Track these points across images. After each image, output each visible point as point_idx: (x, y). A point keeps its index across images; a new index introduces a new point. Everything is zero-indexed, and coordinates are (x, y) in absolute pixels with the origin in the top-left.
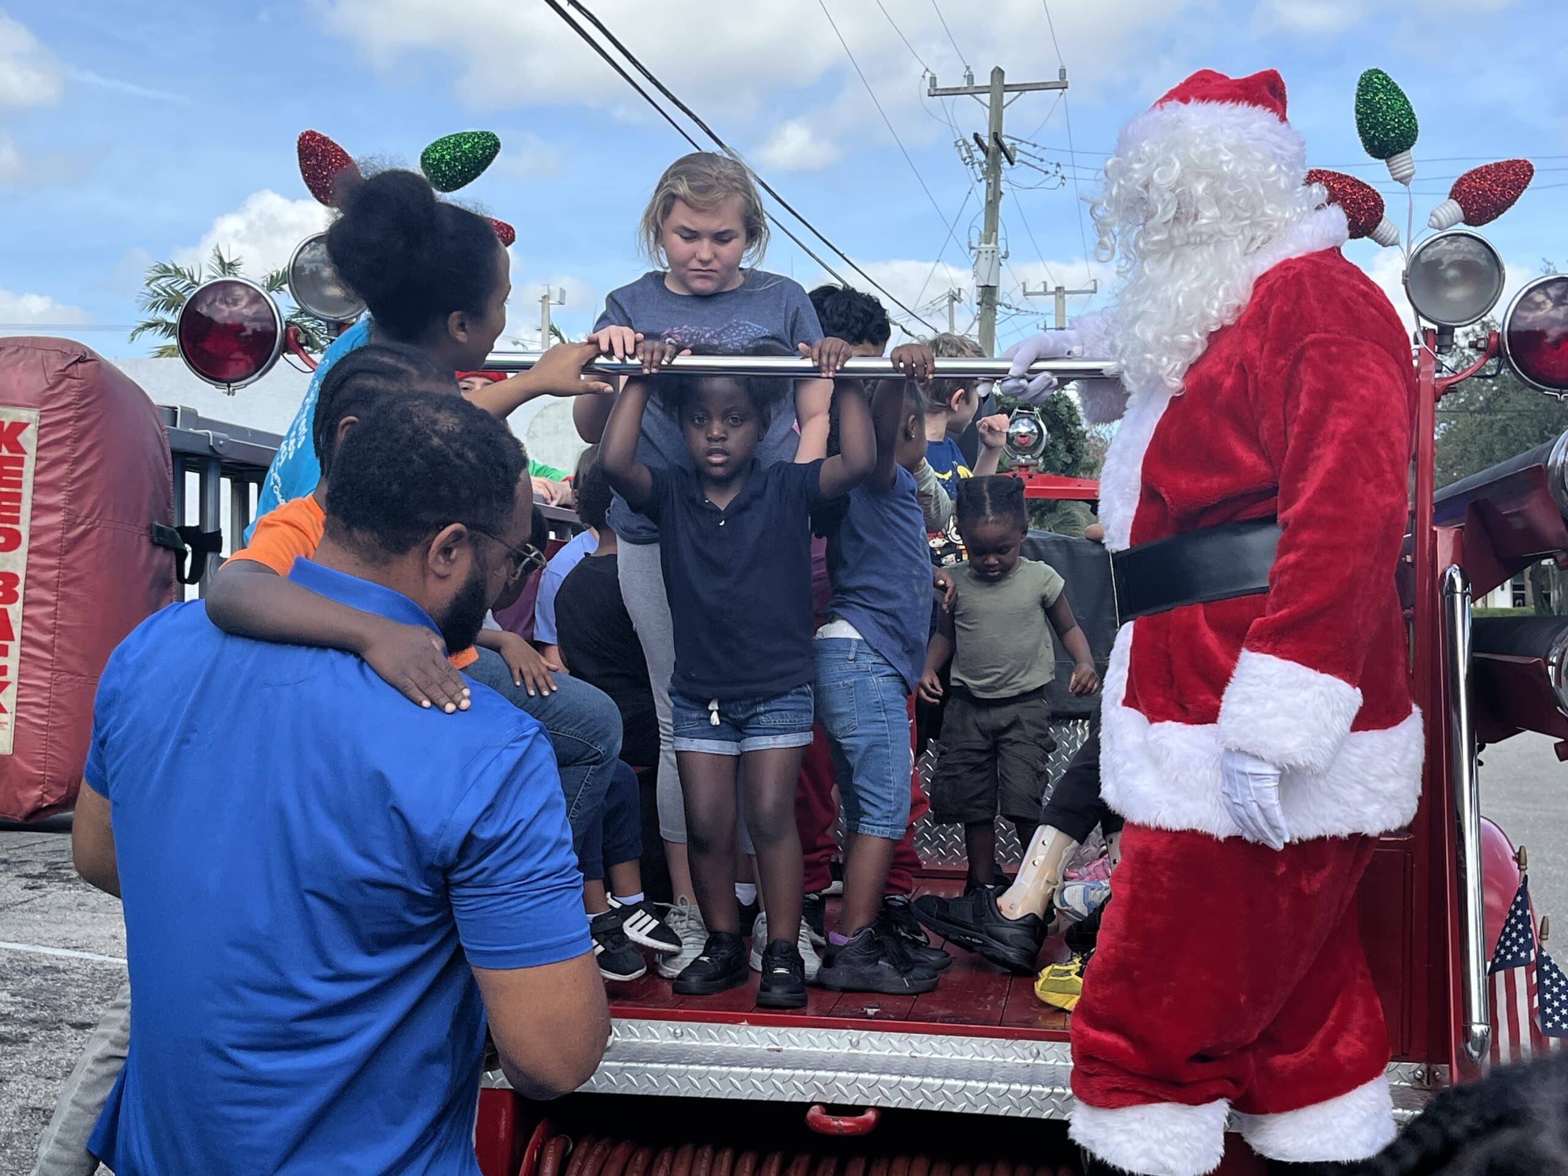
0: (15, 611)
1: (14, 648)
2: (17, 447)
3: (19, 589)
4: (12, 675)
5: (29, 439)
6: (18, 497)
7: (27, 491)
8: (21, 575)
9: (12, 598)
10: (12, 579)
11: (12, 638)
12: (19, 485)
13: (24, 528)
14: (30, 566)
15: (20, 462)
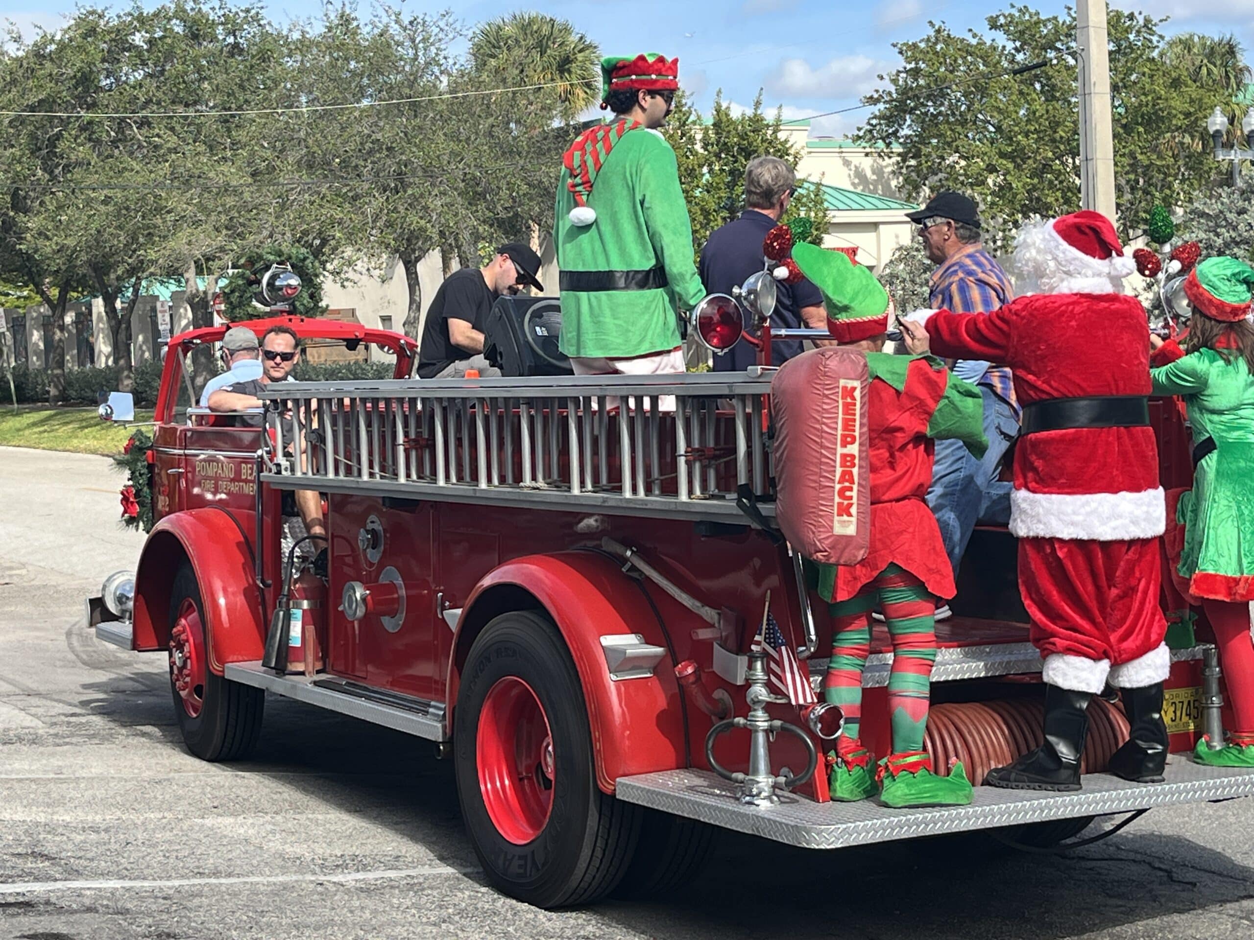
0: (855, 471)
1: (855, 487)
2: (854, 398)
3: (857, 461)
4: (855, 500)
5: (857, 394)
6: (854, 420)
7: (857, 417)
8: (856, 453)
9: (853, 465)
10: (853, 457)
11: (853, 483)
12: (854, 415)
13: (857, 434)
14: (860, 451)
15: (855, 405)
